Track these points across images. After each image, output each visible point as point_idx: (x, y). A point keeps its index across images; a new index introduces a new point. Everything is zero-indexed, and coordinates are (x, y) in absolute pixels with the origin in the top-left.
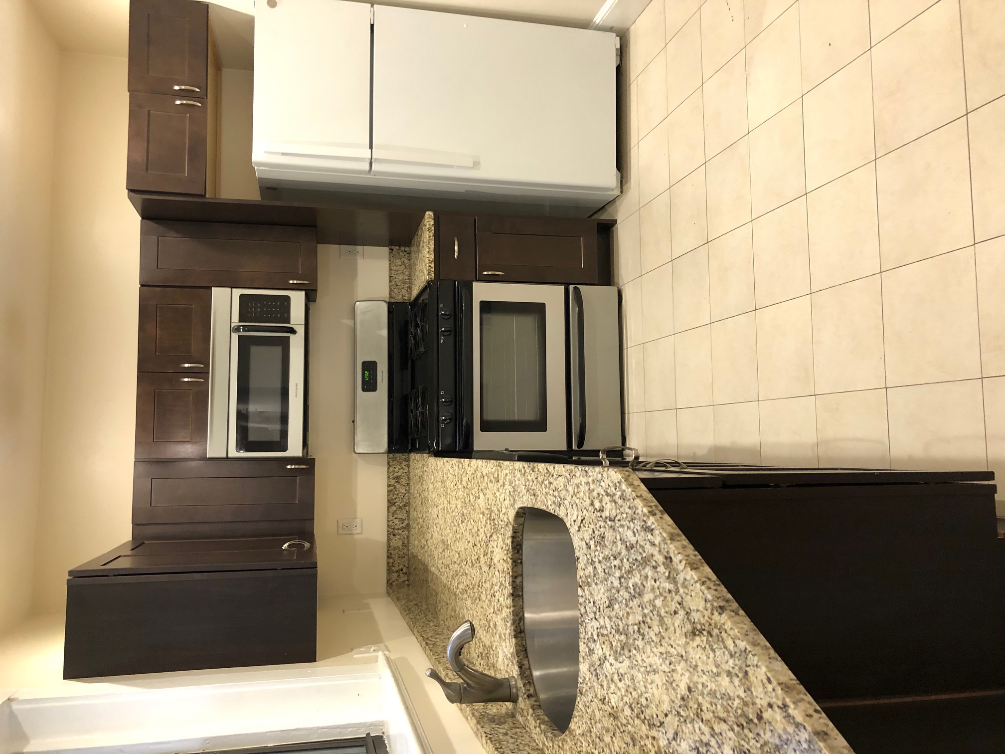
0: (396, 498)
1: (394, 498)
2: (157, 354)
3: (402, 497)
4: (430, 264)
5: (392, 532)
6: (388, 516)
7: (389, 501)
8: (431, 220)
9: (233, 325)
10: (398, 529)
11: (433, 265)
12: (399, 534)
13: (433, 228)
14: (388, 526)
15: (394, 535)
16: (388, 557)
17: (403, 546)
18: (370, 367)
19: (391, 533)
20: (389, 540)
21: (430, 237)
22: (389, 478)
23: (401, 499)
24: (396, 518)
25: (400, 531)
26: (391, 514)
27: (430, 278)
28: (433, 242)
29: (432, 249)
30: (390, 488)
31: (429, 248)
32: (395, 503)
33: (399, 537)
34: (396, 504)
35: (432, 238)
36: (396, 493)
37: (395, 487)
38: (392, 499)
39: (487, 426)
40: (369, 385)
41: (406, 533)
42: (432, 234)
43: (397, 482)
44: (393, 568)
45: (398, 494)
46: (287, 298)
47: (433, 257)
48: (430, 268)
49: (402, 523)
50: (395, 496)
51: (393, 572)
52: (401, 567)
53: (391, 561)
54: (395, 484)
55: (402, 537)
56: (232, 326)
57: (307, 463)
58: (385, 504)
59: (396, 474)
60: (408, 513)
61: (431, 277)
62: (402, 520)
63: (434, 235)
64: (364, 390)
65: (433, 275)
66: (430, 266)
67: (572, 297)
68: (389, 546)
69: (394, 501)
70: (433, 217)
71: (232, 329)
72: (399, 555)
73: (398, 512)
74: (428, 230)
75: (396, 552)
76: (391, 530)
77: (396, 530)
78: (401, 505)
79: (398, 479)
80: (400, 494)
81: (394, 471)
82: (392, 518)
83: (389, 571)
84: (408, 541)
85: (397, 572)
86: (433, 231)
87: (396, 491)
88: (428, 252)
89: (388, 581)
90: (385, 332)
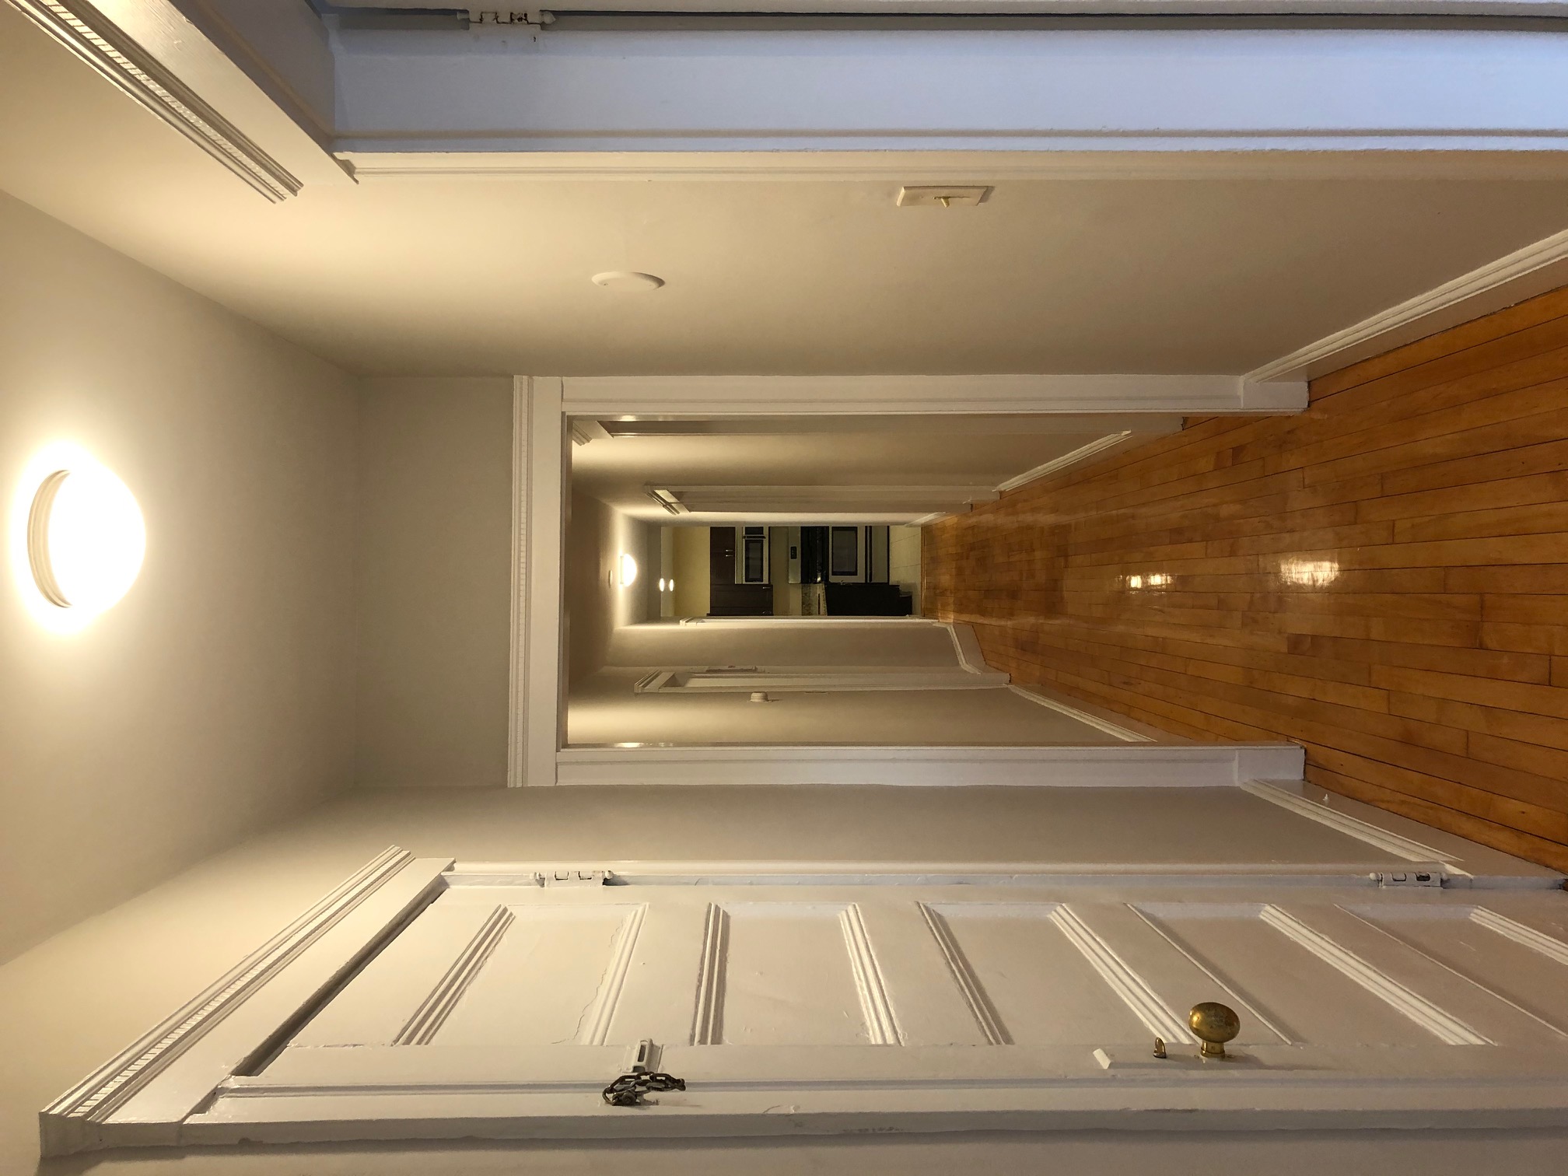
18: (794, 549)
39: (834, 574)
40: (794, 556)
57: (770, 585)
64: (792, 558)
90: (800, 535)
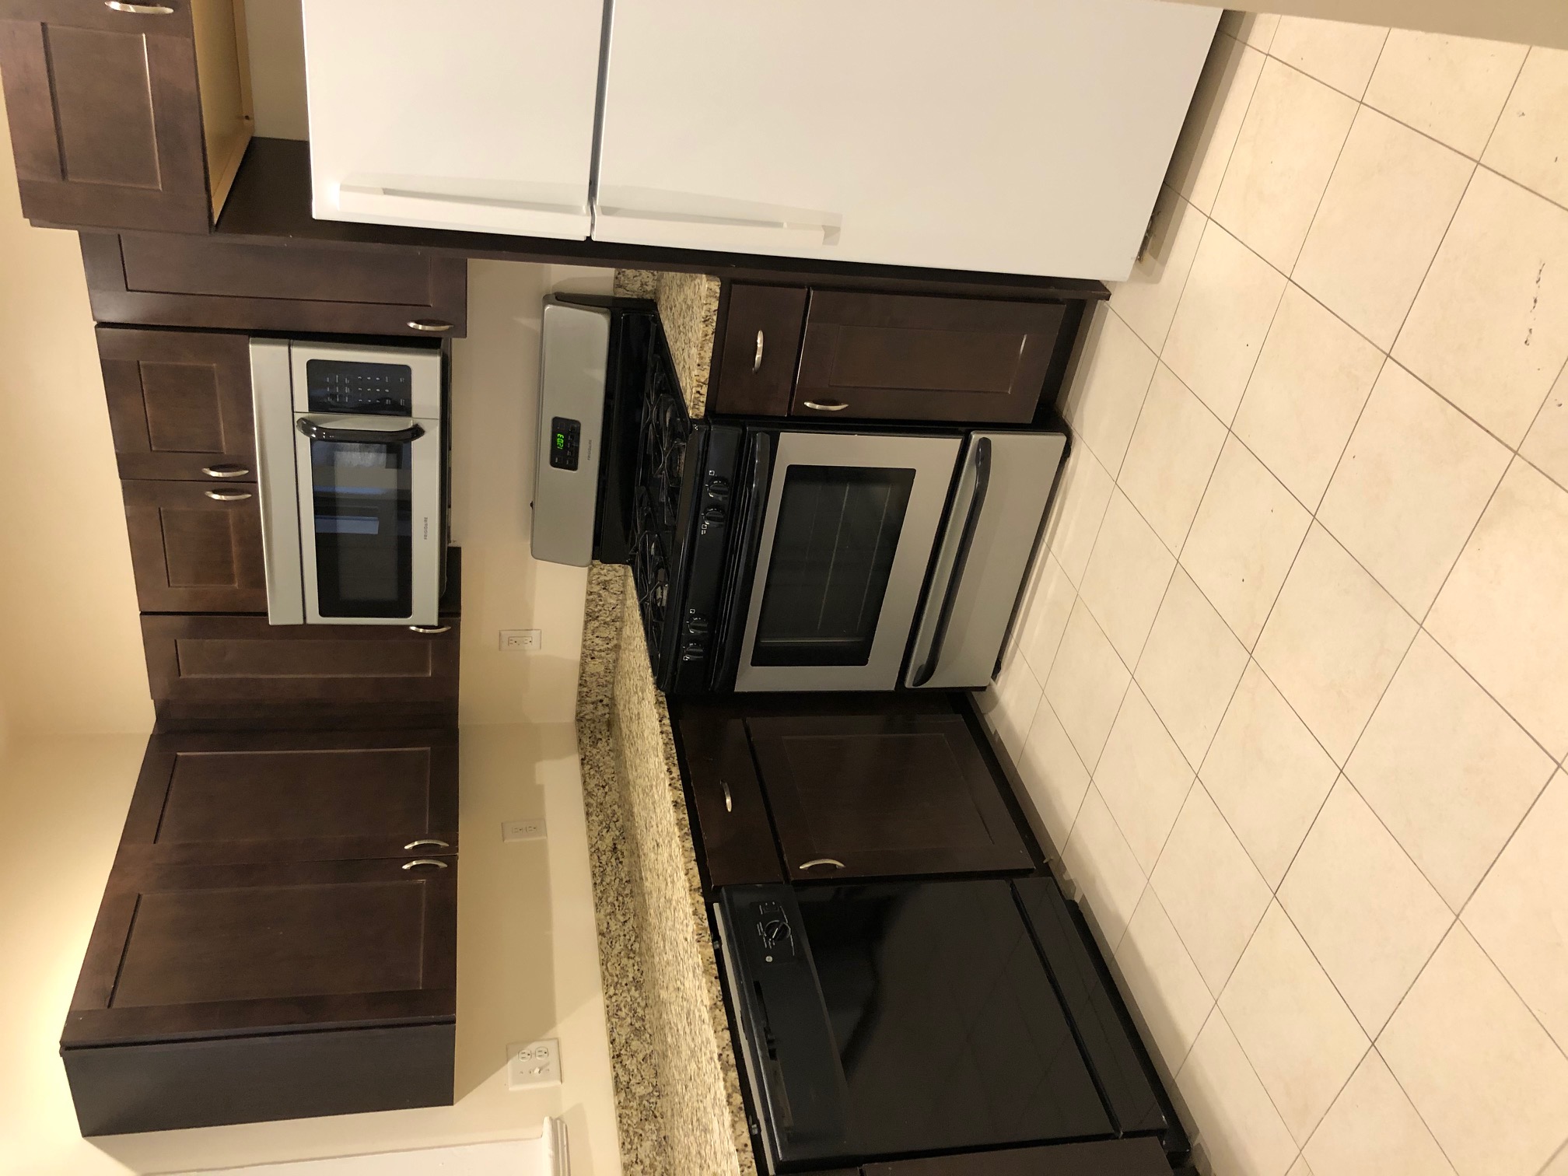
0: (600, 611)
1: (596, 610)
2: (153, 449)
3: (610, 609)
4: (699, 389)
5: (590, 655)
6: (585, 634)
7: (587, 614)
8: (713, 300)
9: (298, 417)
10: (600, 651)
11: (704, 390)
12: (600, 657)
13: (715, 318)
14: (584, 646)
15: (592, 658)
16: (580, 685)
17: (606, 672)
18: (567, 431)
19: (588, 654)
20: (583, 665)
21: (706, 335)
22: (590, 582)
23: (608, 612)
24: (597, 637)
25: (603, 654)
26: (589, 631)
27: (696, 415)
28: (711, 345)
29: (708, 360)
30: (591, 597)
31: (701, 358)
32: (598, 617)
33: (601, 661)
34: (600, 618)
35: (711, 337)
36: (601, 603)
37: (600, 596)
38: (594, 611)
41: (612, 656)
42: (711, 329)
43: (604, 589)
44: (587, 698)
45: (604, 605)
46: (405, 371)
47: (707, 376)
48: (698, 395)
49: (608, 644)
50: (599, 607)
51: (586, 703)
52: (600, 698)
53: (585, 689)
54: (601, 592)
55: (605, 661)
56: (296, 420)
58: (582, 618)
59: (603, 578)
60: (619, 631)
61: (697, 412)
62: (608, 640)
63: (716, 332)
64: (553, 464)
65: (703, 409)
66: (698, 392)
67: (972, 454)
68: (583, 673)
69: (597, 614)
70: (718, 295)
71: (296, 424)
72: (598, 683)
73: (601, 629)
74: (704, 321)
75: (594, 679)
76: (588, 652)
77: (596, 653)
78: (608, 619)
79: (605, 585)
80: (608, 605)
81: (600, 574)
82: (591, 637)
83: (582, 699)
84: (615, 667)
85: (593, 703)
86: (714, 324)
87: (601, 600)
88: (699, 365)
89: (578, 714)
